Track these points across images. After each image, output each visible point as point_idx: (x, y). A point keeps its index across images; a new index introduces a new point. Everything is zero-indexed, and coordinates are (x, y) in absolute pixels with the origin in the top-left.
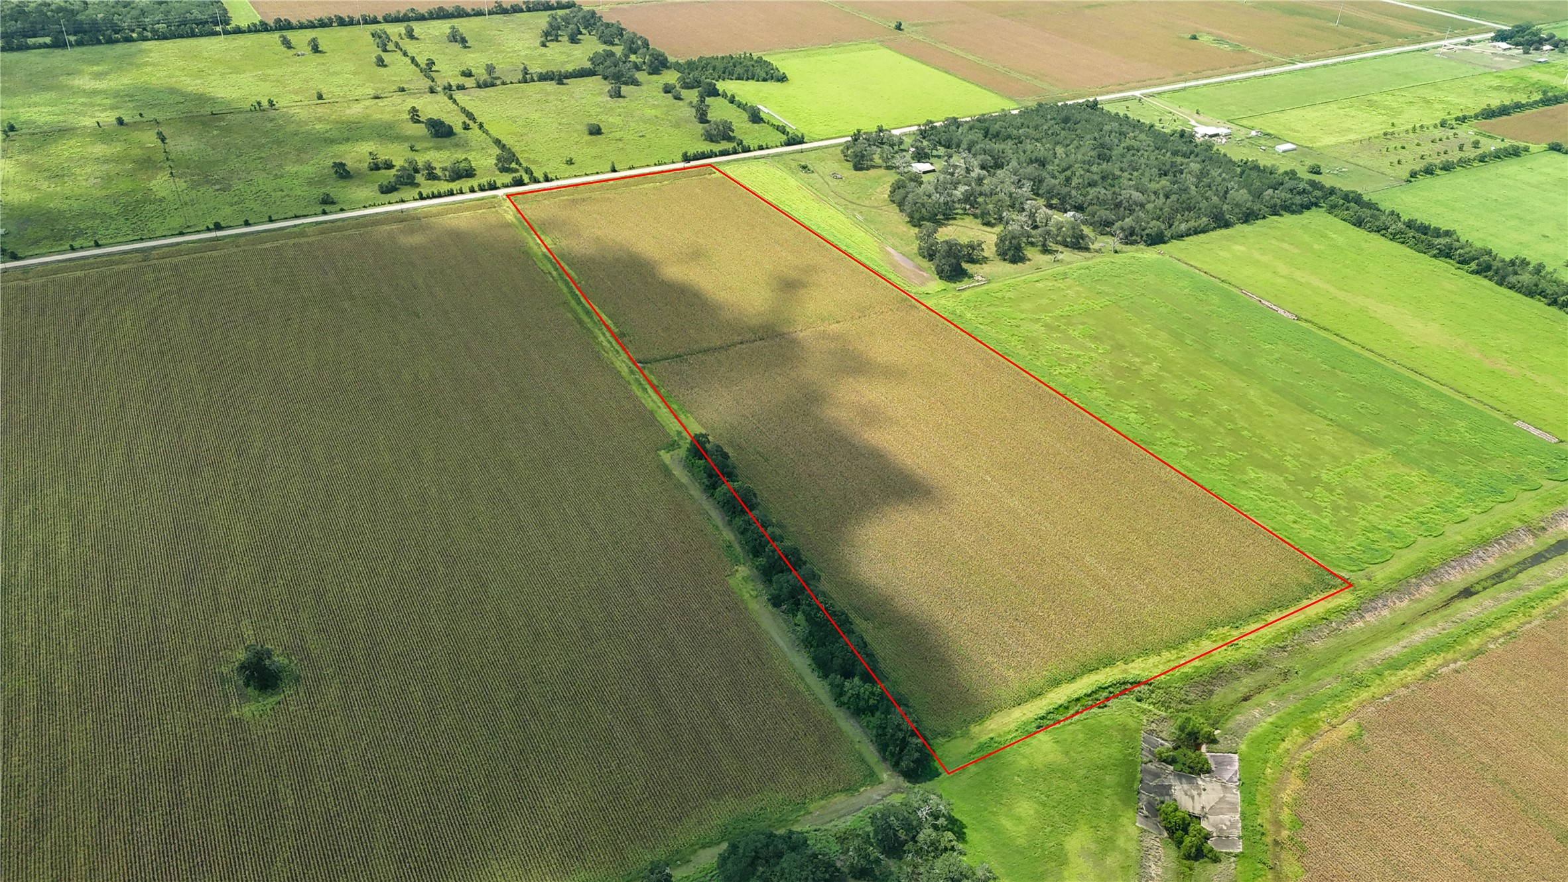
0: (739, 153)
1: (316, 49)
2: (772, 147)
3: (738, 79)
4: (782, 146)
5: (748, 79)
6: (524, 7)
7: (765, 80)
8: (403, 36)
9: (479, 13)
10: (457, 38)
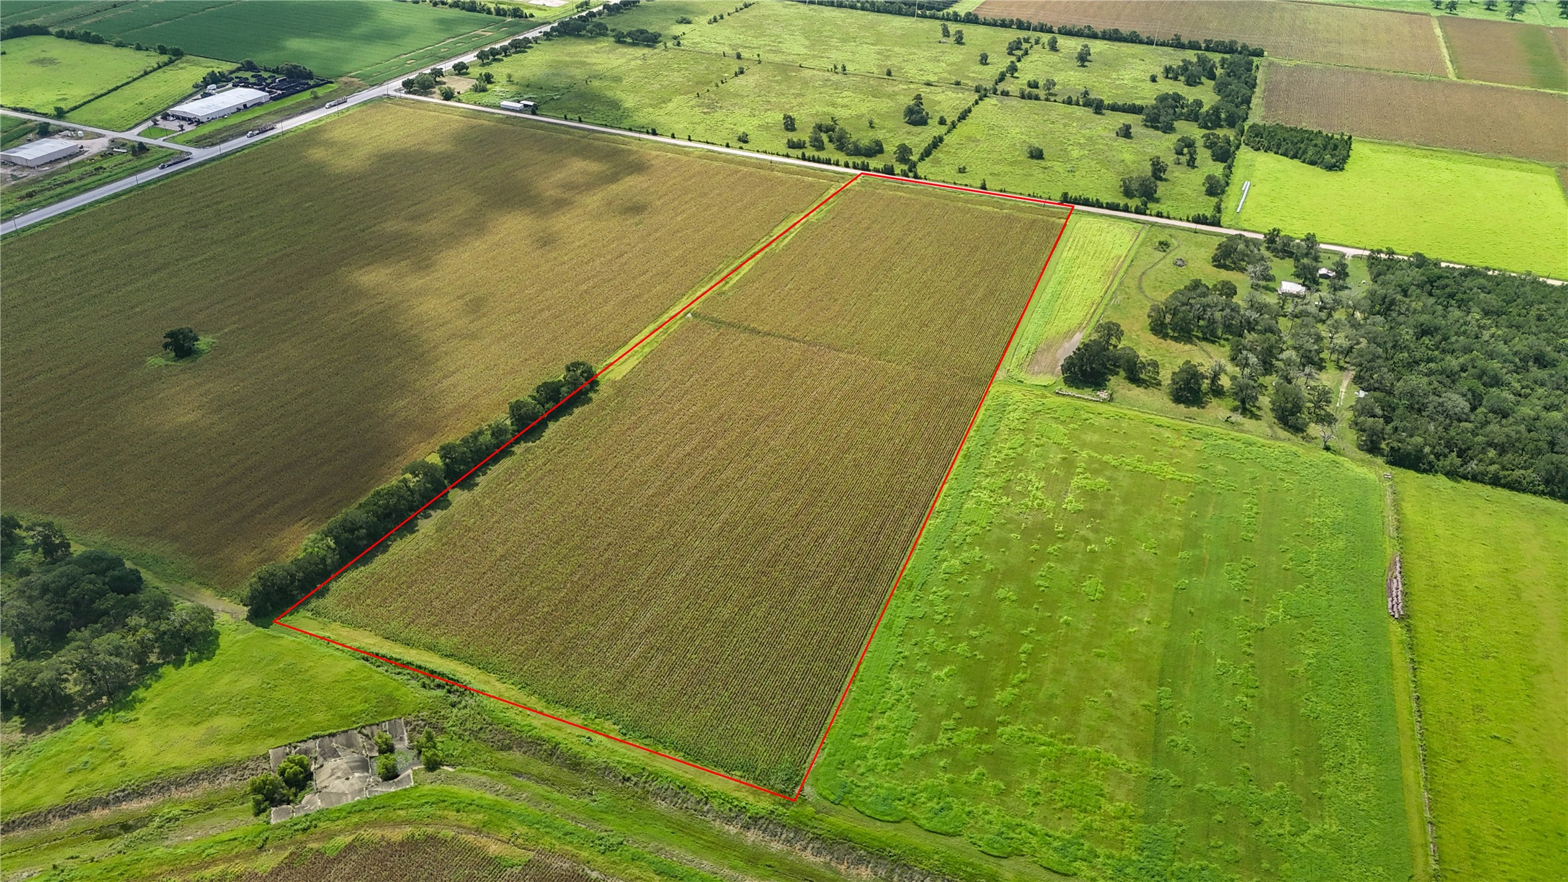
0: (1131, 212)
1: (959, 41)
2: (1174, 219)
3: (1285, 154)
4: (1188, 221)
5: (1294, 157)
6: (1203, 45)
7: (1313, 163)
8: (1046, 46)
9: (1150, 42)
10: (1083, 58)
